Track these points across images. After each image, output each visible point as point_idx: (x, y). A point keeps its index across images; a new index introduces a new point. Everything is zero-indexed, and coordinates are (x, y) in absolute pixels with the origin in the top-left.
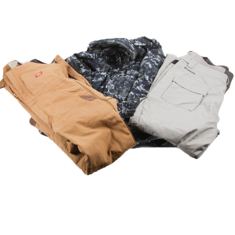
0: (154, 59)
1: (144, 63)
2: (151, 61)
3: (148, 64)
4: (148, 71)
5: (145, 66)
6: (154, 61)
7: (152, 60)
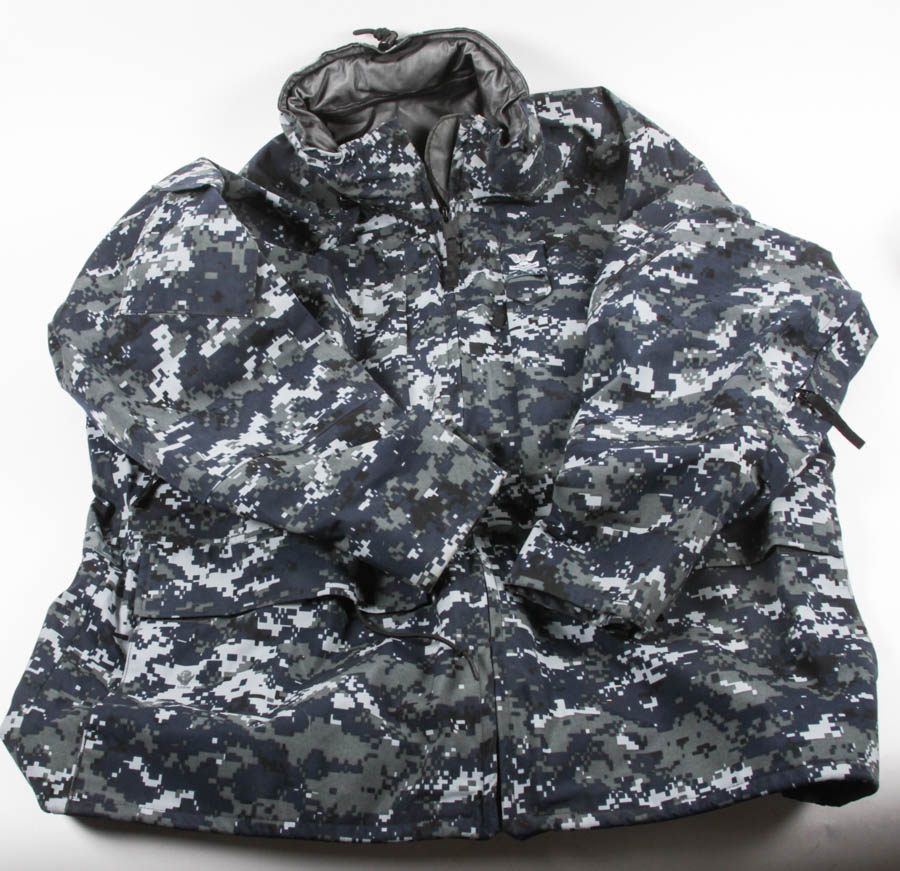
0: (656, 259)
1: (604, 303)
2: (645, 277)
3: (631, 306)
4: (640, 342)
5: (612, 321)
6: (663, 272)
7: (645, 270)
